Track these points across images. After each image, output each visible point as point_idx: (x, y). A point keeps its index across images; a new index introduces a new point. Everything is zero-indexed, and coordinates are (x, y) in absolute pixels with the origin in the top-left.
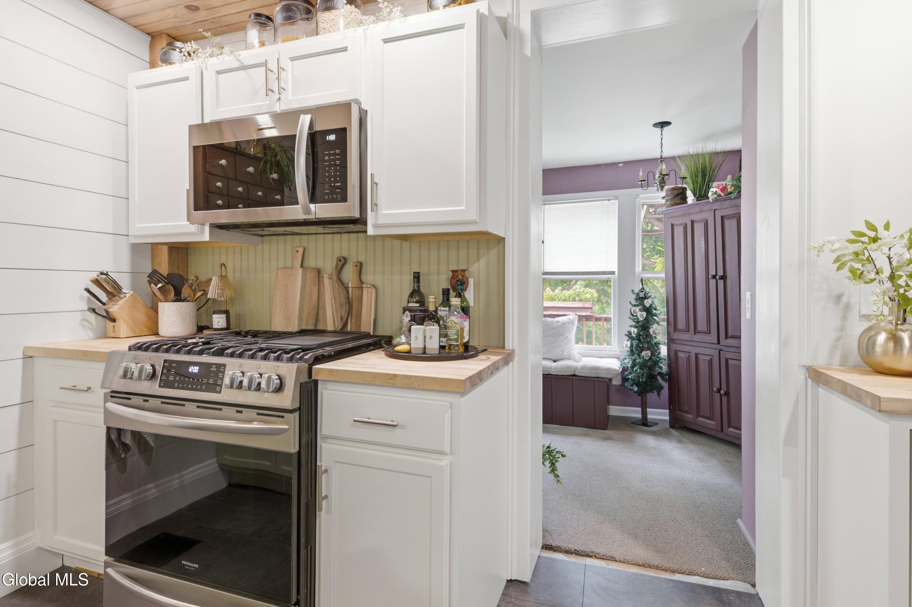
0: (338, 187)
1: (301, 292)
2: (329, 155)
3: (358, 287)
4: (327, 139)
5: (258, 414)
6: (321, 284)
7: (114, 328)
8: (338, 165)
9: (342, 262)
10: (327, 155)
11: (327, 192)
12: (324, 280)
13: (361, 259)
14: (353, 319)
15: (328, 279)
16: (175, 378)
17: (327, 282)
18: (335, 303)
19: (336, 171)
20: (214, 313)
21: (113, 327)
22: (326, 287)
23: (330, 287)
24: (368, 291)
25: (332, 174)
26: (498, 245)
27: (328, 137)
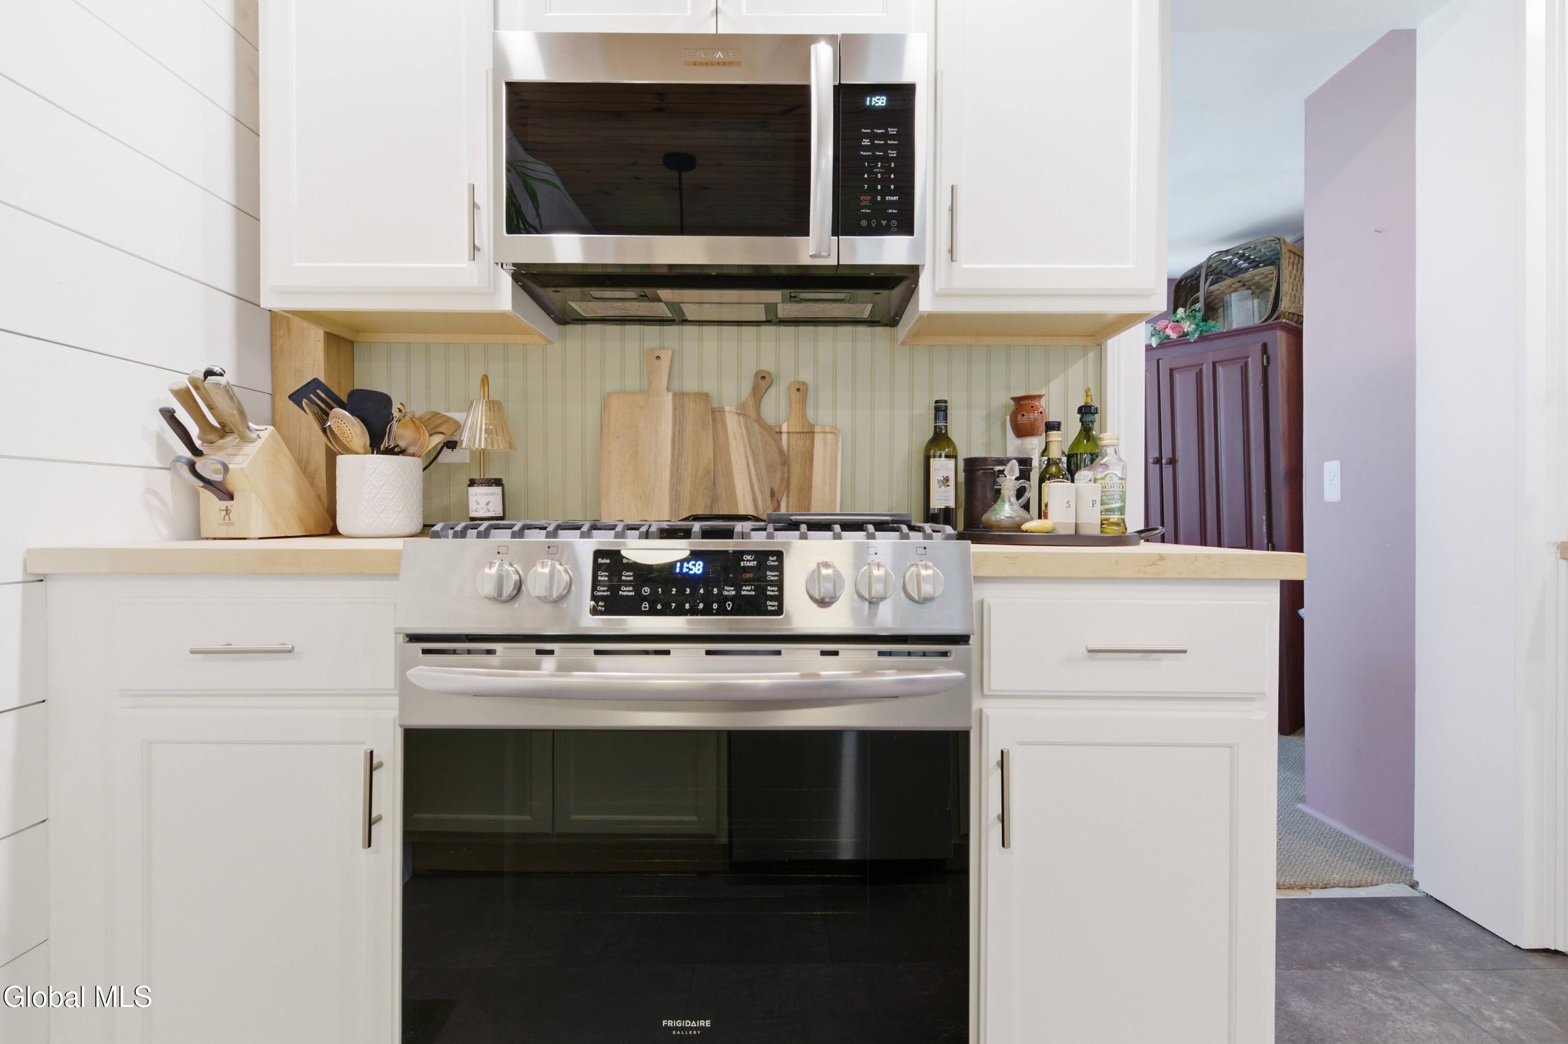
0: (892, 204)
1: (673, 440)
2: (873, 137)
3: (803, 432)
4: (868, 103)
5: (881, 654)
6: (719, 426)
7: (227, 514)
8: (893, 159)
9: (763, 381)
10: (866, 136)
11: (866, 213)
12: (725, 417)
13: (806, 376)
14: (791, 495)
15: (736, 416)
16: (637, 590)
17: (733, 423)
18: (755, 463)
19: (888, 170)
20: (472, 483)
21: (224, 513)
22: (730, 431)
23: (742, 433)
24: (825, 440)
25: (879, 176)
26: (1084, 357)
27: (868, 99)
